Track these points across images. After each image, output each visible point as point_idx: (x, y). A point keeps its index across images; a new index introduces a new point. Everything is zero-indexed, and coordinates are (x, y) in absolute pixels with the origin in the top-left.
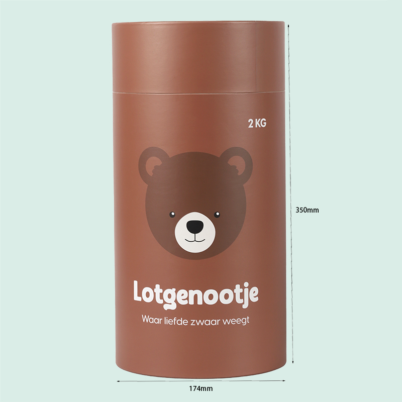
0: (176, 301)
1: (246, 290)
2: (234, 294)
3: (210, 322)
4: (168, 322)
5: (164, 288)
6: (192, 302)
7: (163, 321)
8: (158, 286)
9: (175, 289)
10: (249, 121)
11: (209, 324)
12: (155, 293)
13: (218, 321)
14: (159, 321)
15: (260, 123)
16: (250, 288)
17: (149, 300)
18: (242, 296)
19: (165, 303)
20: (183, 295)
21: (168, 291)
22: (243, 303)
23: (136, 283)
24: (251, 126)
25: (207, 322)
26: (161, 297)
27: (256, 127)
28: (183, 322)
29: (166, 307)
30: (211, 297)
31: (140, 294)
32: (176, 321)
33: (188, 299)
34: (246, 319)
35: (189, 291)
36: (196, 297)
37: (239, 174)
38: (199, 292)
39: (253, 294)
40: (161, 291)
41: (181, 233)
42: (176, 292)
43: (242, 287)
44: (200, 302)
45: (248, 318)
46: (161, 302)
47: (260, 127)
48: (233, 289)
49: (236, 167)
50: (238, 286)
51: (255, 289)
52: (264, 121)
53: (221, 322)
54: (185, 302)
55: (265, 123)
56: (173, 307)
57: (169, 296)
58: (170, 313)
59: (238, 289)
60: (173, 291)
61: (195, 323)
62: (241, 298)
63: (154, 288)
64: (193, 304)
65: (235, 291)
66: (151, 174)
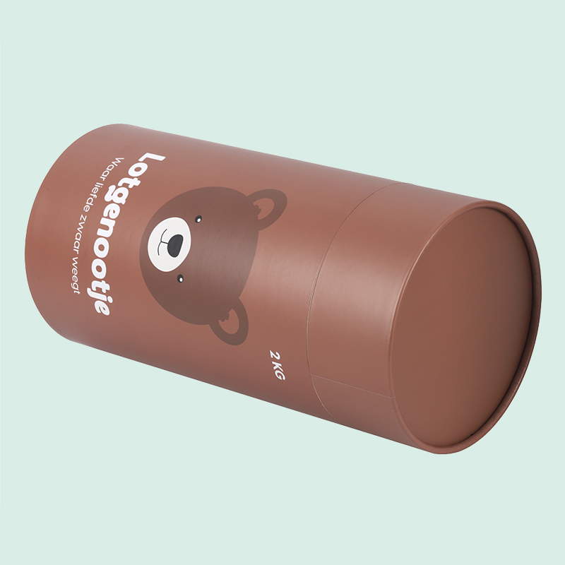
0: (112, 202)
1: (104, 298)
2: (100, 280)
3: (78, 240)
4: (99, 185)
5: (132, 191)
6: (104, 221)
7: (101, 181)
8: (138, 183)
9: (123, 203)
10: (277, 353)
11: (76, 239)
12: (133, 178)
13: (77, 251)
14: (103, 177)
15: (278, 369)
16: (107, 303)
17: (132, 172)
18: (99, 290)
19: (117, 187)
20: (114, 212)
21: (125, 192)
22: (92, 290)
23: (161, 158)
24: (272, 354)
25: (78, 236)
26: (126, 185)
27: (273, 363)
28: (87, 208)
29: (112, 188)
30: (101, 248)
31: (146, 161)
32: (92, 197)
33: (108, 217)
34: (77, 289)
35: (114, 222)
36: (106, 228)
37: (220, 321)
38: (108, 233)
39: (102, 307)
40: (130, 187)
41: (176, 226)
42: (120, 205)
43: (107, 294)
44: (100, 232)
45: (79, 293)
46: (120, 184)
47: (275, 368)
48: (106, 279)
49: (227, 319)
51: (107, 312)
52: (282, 377)
53: (75, 254)
54: (105, 214)
55: (280, 378)
56: (108, 198)
57: (120, 195)
58: (103, 191)
59: (105, 287)
60: (123, 200)
61: (82, 220)
62: (97, 288)
63: (139, 178)
64: (101, 223)
65: (103, 281)
66: (255, 204)
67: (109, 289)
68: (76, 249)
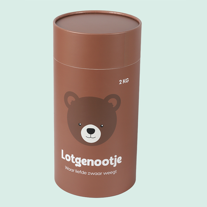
0: (81, 163)
1: (116, 159)
2: (110, 161)
3: (97, 174)
4: (77, 172)
5: (76, 156)
6: (88, 165)
7: (75, 171)
8: (72, 155)
9: (80, 158)
10: (120, 81)
11: (97, 175)
12: (71, 158)
13: (101, 173)
14: (73, 171)
15: (125, 81)
16: (117, 158)
17: (69, 160)
18: (113, 161)
19: (76, 163)
20: (84, 161)
21: (77, 159)
22: (114, 165)
23: (62, 151)
24: (120, 83)
25: (96, 174)
26: (74, 160)
27: (123, 83)
28: (84, 173)
29: (76, 165)
30: (98, 163)
31: (64, 156)
32: (81, 172)
33: (87, 163)
34: (115, 171)
35: (88, 160)
36: (90, 162)
37: (114, 107)
38: (92, 161)
39: (119, 160)
40: (74, 158)
42: (81, 159)
43: (114, 158)
44: (92, 165)
45: (116, 171)
46: (74, 162)
47: (125, 83)
48: (109, 159)
49: (112, 103)
50: (111, 158)
51: (120, 158)
52: (127, 80)
53: (102, 174)
54: (86, 164)
55: (128, 80)
56: (80, 166)
57: (78, 161)
58: (78, 168)
59: (111, 159)
60: (79, 159)
61: (90, 174)
62: (113, 163)
63: (71, 156)
64: (89, 165)
65: (110, 160)
66: (70, 104)
67: (112, 157)
68: (100, 174)
